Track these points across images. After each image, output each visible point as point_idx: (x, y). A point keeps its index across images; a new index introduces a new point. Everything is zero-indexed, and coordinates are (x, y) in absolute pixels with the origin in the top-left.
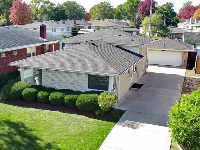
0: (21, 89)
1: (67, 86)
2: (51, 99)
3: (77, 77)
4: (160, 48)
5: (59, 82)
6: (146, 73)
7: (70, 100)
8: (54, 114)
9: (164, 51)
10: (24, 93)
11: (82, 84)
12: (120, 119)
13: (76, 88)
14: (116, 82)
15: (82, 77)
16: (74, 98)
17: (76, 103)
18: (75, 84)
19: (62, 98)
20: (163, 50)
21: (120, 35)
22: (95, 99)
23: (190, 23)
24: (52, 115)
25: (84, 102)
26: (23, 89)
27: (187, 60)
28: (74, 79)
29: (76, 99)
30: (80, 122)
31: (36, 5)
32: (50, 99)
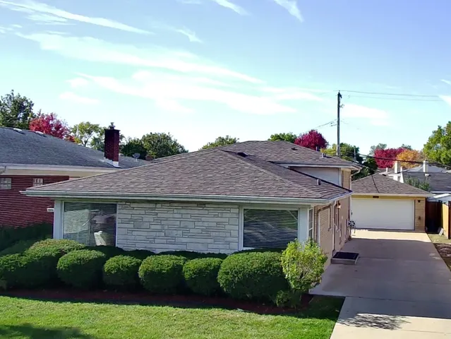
0: (53, 255)
1: (186, 243)
2: (145, 272)
3: (215, 216)
4: (369, 192)
5: (163, 234)
6: (350, 239)
7: (200, 272)
8: (155, 312)
9: (378, 197)
10: (62, 263)
11: (228, 235)
12: (339, 313)
13: (210, 246)
14: (313, 228)
15: (228, 215)
16: (210, 265)
17: (219, 276)
18: (209, 237)
19: (177, 269)
20: (374, 197)
21: (294, 149)
22: (270, 261)
23: (396, 172)
24: (150, 314)
25: (240, 272)
26: (61, 253)
27: (423, 216)
28: (206, 224)
29: (218, 267)
30: (235, 324)
31: (81, 137)
32: (141, 274)
